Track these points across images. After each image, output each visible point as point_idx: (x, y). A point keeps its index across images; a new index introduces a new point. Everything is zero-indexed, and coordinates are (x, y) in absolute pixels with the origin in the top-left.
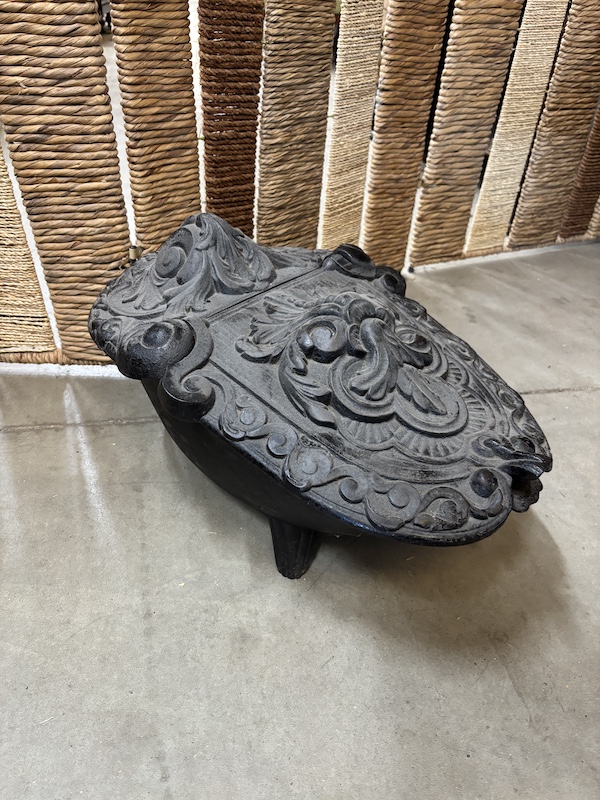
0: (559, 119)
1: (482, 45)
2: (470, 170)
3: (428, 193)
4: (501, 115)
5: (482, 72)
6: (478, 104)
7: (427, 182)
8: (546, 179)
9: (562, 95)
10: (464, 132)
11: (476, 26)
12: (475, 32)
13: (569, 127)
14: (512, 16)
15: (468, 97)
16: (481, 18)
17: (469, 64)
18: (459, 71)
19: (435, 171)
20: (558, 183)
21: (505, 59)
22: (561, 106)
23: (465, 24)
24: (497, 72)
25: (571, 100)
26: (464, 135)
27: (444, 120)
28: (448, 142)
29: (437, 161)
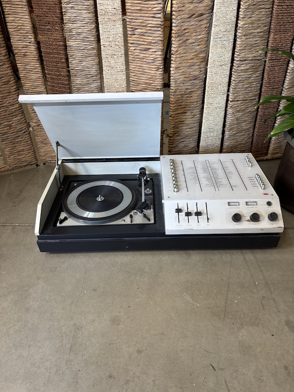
0: (236, 105)
1: (187, 76)
2: (192, 129)
3: (171, 140)
4: (205, 105)
5: (189, 87)
6: (190, 101)
7: (170, 135)
8: (234, 132)
9: (236, 95)
10: (185, 113)
11: (182, 68)
12: (182, 71)
13: (243, 109)
14: (201, 62)
15: (184, 98)
16: (184, 64)
17: (182, 85)
18: (177, 88)
19: (173, 130)
20: (242, 134)
21: (201, 81)
22: (236, 100)
23: (176, 68)
24: (198, 87)
25: (241, 97)
26: (186, 114)
27: (173, 108)
28: (177, 118)
29: (173, 126)
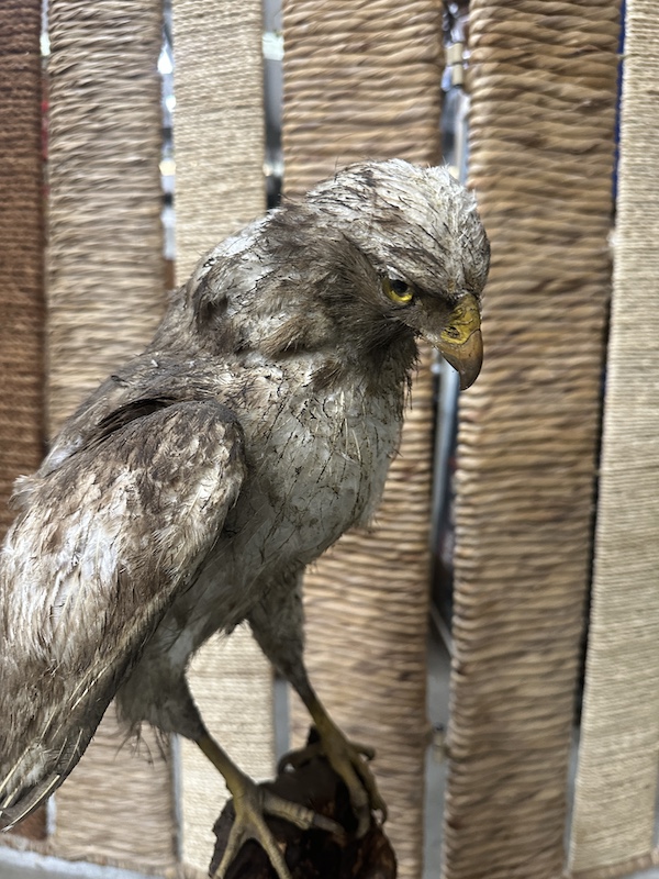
1: (526, 504)
3: (461, 774)
6: (540, 605)
7: (456, 752)
10: (521, 654)
11: (508, 473)
12: (509, 483)
14: (579, 453)
16: (516, 459)
21: (579, 525)
24: (568, 548)
26: (521, 660)
28: (489, 676)
